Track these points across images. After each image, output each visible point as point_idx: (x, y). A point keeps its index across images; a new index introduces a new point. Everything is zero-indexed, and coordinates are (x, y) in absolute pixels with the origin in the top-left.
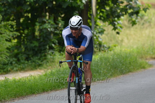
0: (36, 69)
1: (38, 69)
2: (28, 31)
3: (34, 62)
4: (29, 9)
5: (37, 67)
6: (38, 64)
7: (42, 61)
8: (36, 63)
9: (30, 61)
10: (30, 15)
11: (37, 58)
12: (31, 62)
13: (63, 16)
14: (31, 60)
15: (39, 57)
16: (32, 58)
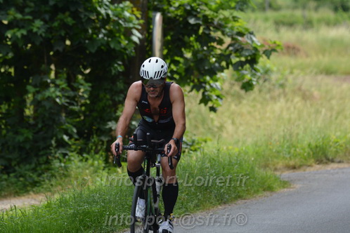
0: (27, 192)
1: (31, 193)
2: (9, 106)
3: (21, 176)
4: (10, 55)
5: (29, 188)
6: (31, 181)
7: (39, 175)
8: (26, 180)
9: (12, 175)
10: (12, 70)
11: (28, 167)
12: (16, 177)
13: (88, 71)
14: (14, 171)
15: (33, 166)
16: (17, 168)
